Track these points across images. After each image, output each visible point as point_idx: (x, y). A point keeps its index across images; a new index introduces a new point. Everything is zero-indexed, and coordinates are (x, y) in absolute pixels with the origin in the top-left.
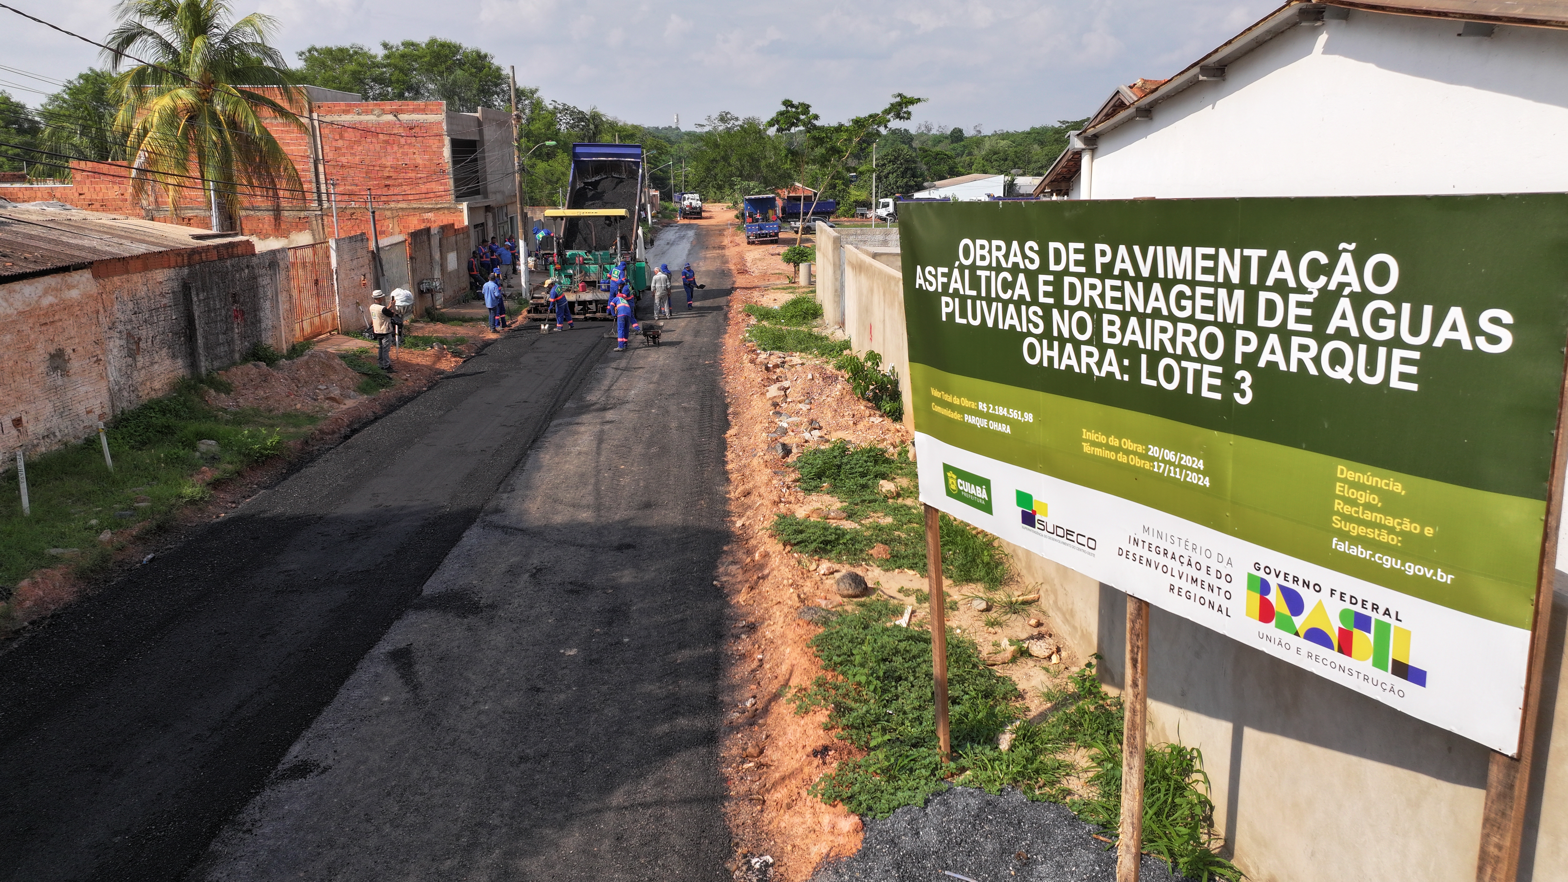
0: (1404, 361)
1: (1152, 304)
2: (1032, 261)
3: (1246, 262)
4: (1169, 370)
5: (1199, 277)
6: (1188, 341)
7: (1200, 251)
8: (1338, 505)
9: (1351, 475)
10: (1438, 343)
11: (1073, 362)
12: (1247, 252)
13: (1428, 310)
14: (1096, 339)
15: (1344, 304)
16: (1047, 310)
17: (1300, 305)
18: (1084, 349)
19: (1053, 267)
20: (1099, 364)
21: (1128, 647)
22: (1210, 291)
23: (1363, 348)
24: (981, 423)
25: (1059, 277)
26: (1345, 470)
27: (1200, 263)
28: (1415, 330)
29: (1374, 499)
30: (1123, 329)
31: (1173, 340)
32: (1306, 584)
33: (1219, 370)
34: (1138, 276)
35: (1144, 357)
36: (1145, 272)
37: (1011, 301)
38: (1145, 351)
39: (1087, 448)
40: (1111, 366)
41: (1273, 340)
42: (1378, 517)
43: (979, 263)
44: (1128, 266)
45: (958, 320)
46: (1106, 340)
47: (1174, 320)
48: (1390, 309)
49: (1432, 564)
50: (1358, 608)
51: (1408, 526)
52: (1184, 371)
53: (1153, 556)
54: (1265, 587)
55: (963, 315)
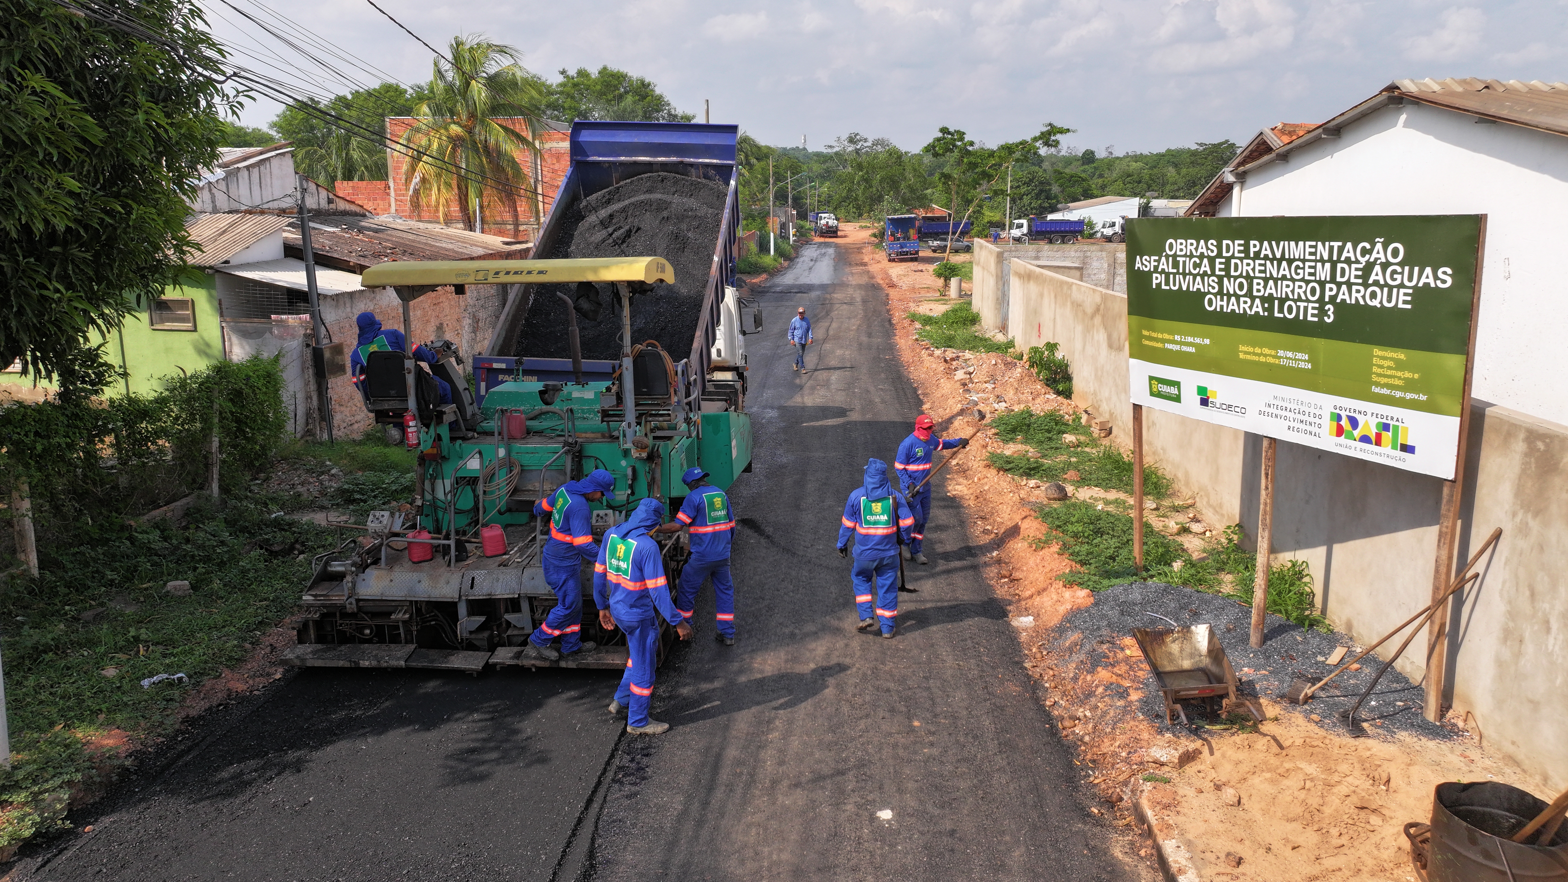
0: (1405, 294)
1: (1282, 272)
2: (1212, 251)
3: (1331, 248)
4: (1290, 308)
5: (1307, 257)
6: (1301, 291)
7: (1308, 243)
8: (1375, 369)
9: (1380, 353)
10: (1420, 285)
11: (1236, 307)
12: (1332, 244)
13: (1416, 269)
14: (1250, 294)
15: (1377, 268)
16: (1221, 278)
17: (1357, 269)
18: (1242, 299)
19: (1225, 254)
20: (1251, 308)
21: (1263, 467)
22: (1313, 264)
23: (1386, 290)
24: (1175, 347)
25: (1228, 259)
26: (1377, 351)
27: (1308, 250)
28: (1410, 279)
29: (1391, 364)
30: (1265, 287)
31: (1293, 292)
32: (1360, 412)
33: (1317, 305)
34: (1274, 258)
35: (1276, 302)
36: (1278, 255)
37: (1198, 274)
38: (1277, 298)
39: (1241, 356)
40: (1258, 308)
41: (1344, 287)
42: (1393, 372)
43: (1179, 253)
44: (1269, 252)
45: (1164, 287)
46: (1255, 293)
47: (1293, 280)
48: (1399, 269)
49: (1417, 392)
50: (1384, 421)
51: (1408, 375)
52: (1298, 308)
53: (1279, 412)
54: (1339, 417)
55: (1167, 283)
